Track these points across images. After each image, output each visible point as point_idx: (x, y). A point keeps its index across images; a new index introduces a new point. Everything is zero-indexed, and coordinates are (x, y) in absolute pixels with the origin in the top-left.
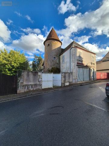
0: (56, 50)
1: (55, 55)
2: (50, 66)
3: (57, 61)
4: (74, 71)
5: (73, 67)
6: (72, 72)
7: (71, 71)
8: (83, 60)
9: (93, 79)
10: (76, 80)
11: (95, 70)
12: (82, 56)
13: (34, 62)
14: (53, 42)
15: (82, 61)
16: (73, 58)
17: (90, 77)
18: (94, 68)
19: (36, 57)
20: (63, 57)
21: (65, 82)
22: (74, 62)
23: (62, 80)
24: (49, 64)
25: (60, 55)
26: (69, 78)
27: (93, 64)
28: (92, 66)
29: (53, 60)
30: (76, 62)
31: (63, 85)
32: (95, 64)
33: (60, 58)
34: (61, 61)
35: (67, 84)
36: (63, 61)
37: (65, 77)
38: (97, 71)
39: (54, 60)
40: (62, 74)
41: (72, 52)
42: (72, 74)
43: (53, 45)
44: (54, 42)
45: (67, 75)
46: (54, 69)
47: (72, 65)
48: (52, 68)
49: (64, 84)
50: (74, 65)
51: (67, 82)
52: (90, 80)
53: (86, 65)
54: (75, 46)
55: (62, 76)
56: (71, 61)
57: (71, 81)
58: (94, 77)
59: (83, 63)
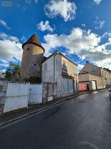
0: (38, 56)
1: (35, 62)
2: (28, 75)
3: (38, 69)
4: (59, 82)
5: (58, 76)
6: (56, 83)
7: (55, 81)
8: (68, 69)
9: (76, 91)
10: (61, 93)
11: (78, 81)
12: (66, 65)
13: (9, 70)
14: (34, 46)
15: (66, 71)
16: (58, 65)
17: (74, 89)
18: (77, 79)
19: (13, 65)
20: (46, 65)
21: (47, 97)
22: (59, 71)
23: (44, 94)
24: (26, 72)
25: (42, 63)
26: (53, 91)
27: (76, 75)
28: (75, 77)
29: (32, 68)
30: (61, 71)
31: (45, 102)
32: (78, 75)
33: (41, 66)
34: (43, 69)
35: (50, 99)
36: (46, 69)
37: (47, 89)
38: (79, 82)
39: (34, 67)
40: (44, 85)
41: (57, 59)
42: (57, 85)
43: (34, 49)
44: (36, 47)
45: (50, 86)
46: (34, 78)
47: (56, 73)
48: (31, 77)
49: (46, 99)
50: (58, 74)
51: (50, 96)
52: (74, 92)
53: (70, 76)
54: (60, 53)
55: (43, 87)
56: (55, 69)
57: (55, 94)
58: (77, 89)
59: (68, 73)
